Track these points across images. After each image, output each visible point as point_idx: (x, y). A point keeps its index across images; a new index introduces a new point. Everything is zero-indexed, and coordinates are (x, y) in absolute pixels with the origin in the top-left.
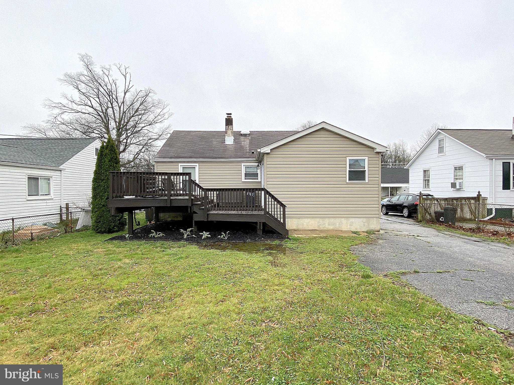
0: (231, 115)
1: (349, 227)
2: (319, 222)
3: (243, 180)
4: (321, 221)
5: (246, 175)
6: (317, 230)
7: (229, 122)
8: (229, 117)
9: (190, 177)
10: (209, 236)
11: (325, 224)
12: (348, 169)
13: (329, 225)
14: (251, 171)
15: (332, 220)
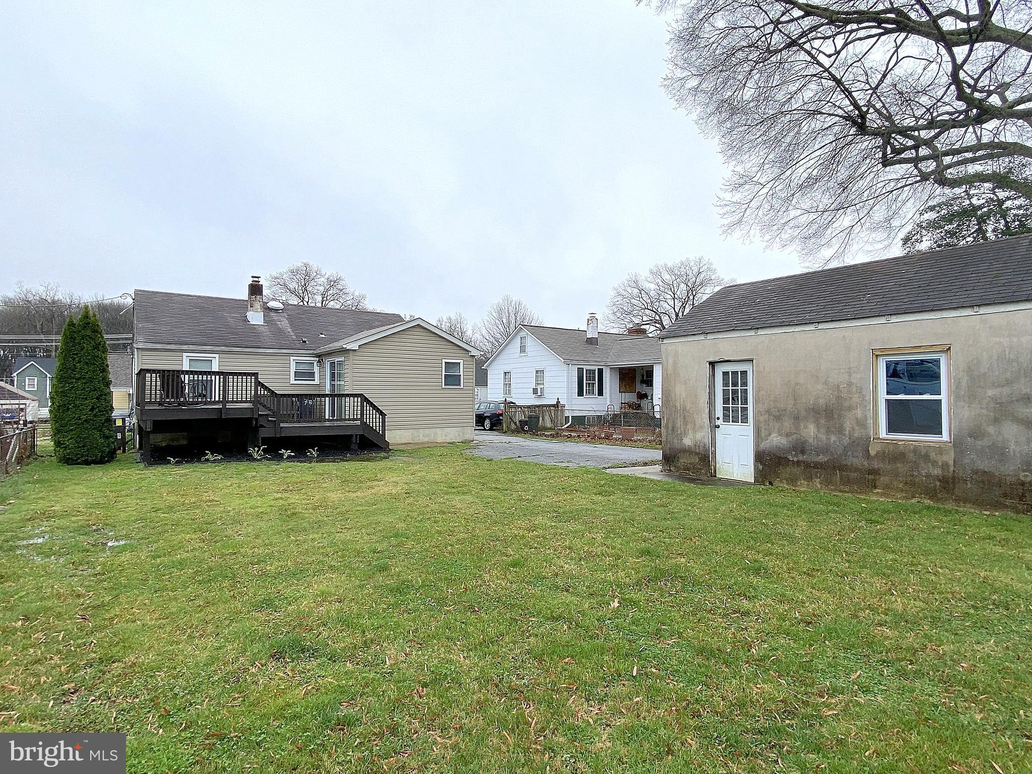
0: (260, 279)
1: (444, 438)
2: (412, 434)
3: (293, 382)
4: (415, 432)
5: (297, 374)
6: (411, 443)
7: (255, 289)
8: (256, 281)
9: (257, 378)
10: (293, 454)
11: (419, 436)
12: (444, 373)
13: (424, 436)
14: (302, 368)
15: (427, 431)
